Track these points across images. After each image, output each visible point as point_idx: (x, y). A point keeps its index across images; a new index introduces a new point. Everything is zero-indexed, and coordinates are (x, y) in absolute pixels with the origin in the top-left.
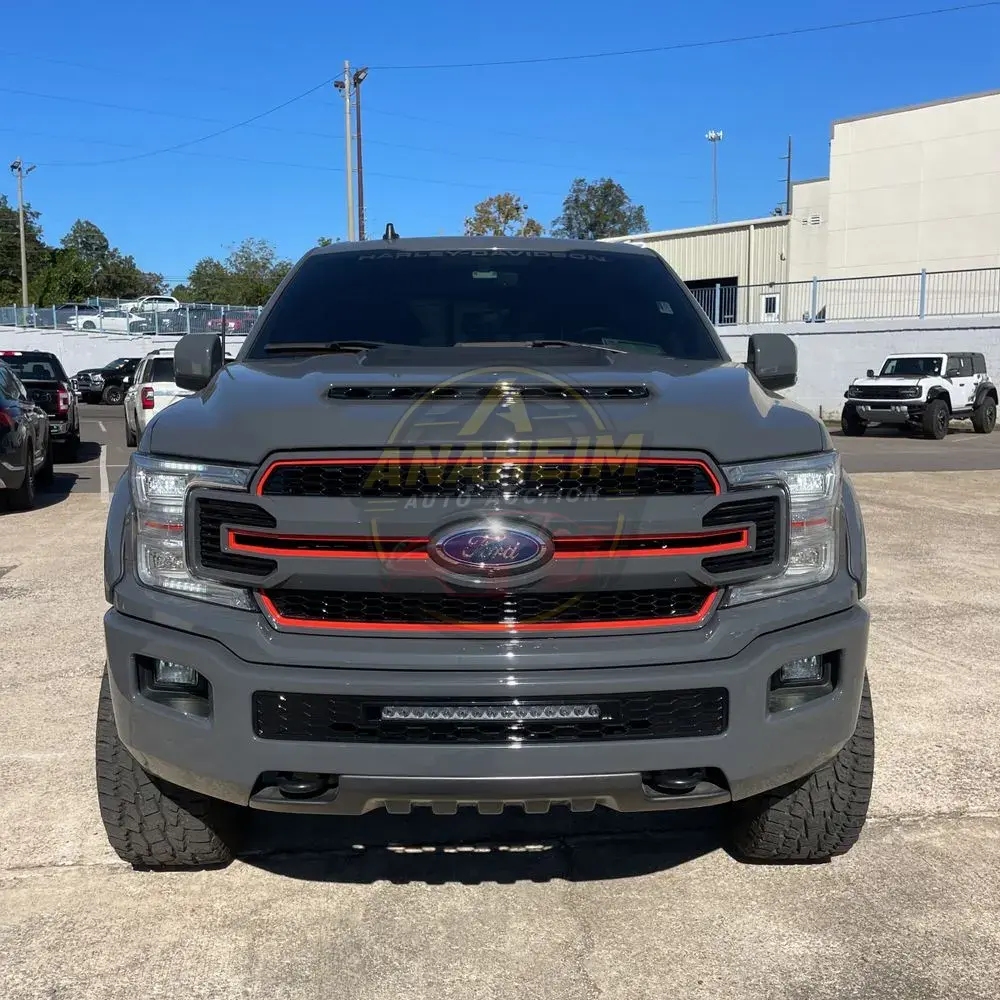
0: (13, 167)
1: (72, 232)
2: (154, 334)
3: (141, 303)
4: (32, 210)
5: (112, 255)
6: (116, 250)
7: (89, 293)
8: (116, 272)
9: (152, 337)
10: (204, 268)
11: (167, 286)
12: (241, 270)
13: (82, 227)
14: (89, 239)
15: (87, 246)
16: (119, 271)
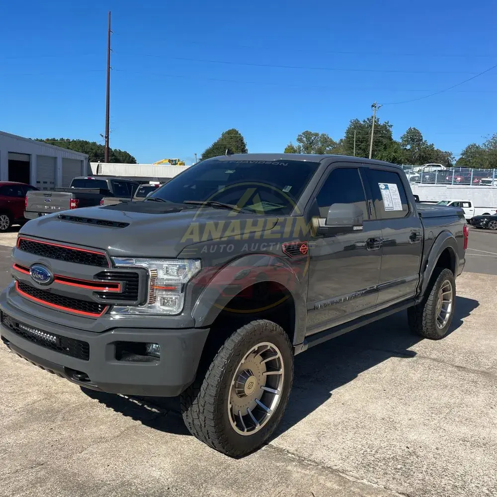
0: (372, 106)
1: (406, 133)
2: (420, 183)
3: (423, 168)
5: (424, 144)
6: (425, 141)
7: (400, 163)
8: (424, 152)
9: (419, 184)
10: (470, 149)
11: (454, 158)
12: (490, 149)
13: (412, 131)
14: (414, 137)
15: (413, 140)
16: (426, 151)
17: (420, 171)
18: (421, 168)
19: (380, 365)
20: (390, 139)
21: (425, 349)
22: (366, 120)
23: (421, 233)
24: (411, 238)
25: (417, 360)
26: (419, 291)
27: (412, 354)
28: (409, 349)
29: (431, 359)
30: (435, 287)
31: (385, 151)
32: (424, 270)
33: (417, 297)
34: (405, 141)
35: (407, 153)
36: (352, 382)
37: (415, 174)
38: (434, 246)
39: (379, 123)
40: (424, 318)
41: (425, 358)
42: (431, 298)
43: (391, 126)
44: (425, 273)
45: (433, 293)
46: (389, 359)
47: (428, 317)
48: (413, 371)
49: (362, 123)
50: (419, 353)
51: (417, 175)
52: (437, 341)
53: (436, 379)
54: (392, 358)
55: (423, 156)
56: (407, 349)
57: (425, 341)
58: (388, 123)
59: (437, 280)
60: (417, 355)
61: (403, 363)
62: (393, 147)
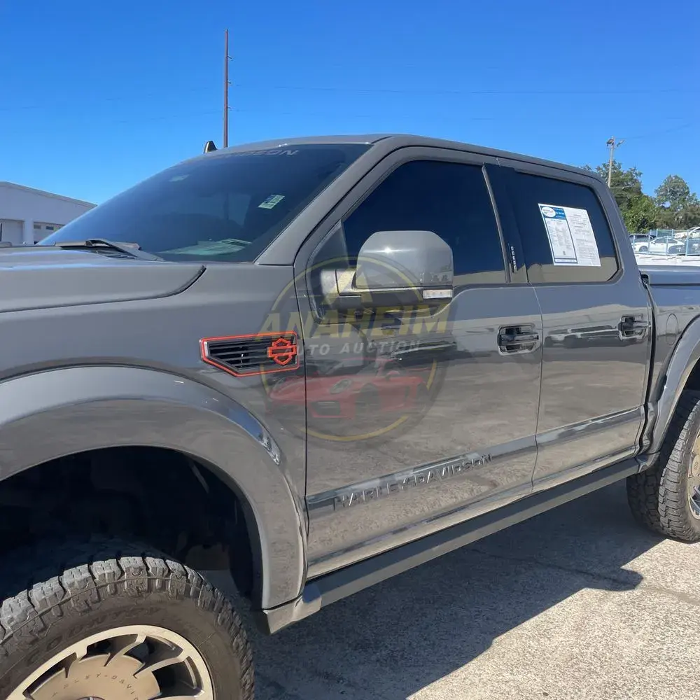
0: (609, 143)
1: (664, 184)
2: (684, 255)
3: (690, 233)
4: (637, 172)
5: (691, 199)
6: (694, 195)
7: (653, 227)
8: (692, 211)
9: (682, 257)
13: (672, 180)
14: (676, 190)
15: (674, 193)
16: (694, 210)
17: (685, 237)
18: (686, 234)
19: (554, 611)
20: (639, 193)
21: (665, 565)
22: (601, 166)
23: (649, 319)
24: (621, 327)
25: (641, 599)
26: (646, 442)
27: (631, 581)
28: (628, 567)
29: (674, 593)
30: (683, 434)
31: (630, 209)
32: (659, 398)
33: (643, 455)
34: (662, 195)
35: (665, 213)
36: (472, 666)
37: (677, 242)
38: (679, 346)
39: (621, 170)
40: (661, 499)
41: (660, 590)
42: (676, 455)
43: (641, 174)
44: (661, 402)
45: (679, 444)
46: (577, 595)
47: (672, 496)
48: (627, 631)
49: (595, 171)
50: (648, 577)
51: (680, 243)
52: (692, 545)
53: (681, 656)
54: (584, 591)
55: (690, 219)
56: (623, 567)
57: (667, 546)
58: (634, 170)
59: (690, 418)
60: (644, 583)
61: (607, 607)
62: (642, 203)
